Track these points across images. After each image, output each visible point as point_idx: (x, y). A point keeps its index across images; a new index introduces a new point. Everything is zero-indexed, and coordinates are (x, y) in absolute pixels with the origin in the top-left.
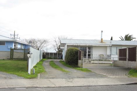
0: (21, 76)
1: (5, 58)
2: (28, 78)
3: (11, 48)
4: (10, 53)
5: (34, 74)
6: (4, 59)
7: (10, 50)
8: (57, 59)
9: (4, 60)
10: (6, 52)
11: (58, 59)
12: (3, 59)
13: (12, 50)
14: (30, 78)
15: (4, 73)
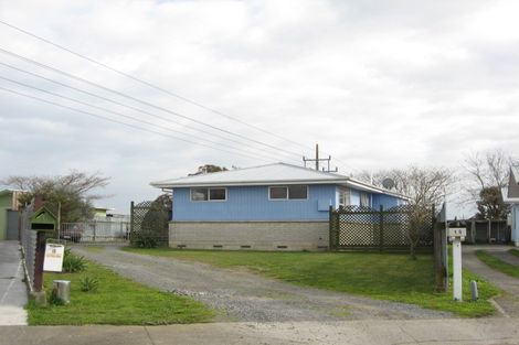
0: (437, 308)
1: (308, 245)
2: (470, 316)
3: (331, 207)
4: (328, 228)
5: (475, 300)
6: (307, 248)
7: (327, 217)
8: (487, 242)
9: (305, 251)
10: (312, 225)
11: (495, 243)
12: (300, 249)
13: (335, 216)
14: (478, 317)
15: (362, 298)
